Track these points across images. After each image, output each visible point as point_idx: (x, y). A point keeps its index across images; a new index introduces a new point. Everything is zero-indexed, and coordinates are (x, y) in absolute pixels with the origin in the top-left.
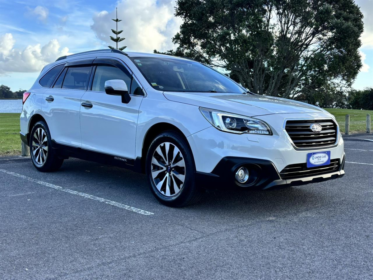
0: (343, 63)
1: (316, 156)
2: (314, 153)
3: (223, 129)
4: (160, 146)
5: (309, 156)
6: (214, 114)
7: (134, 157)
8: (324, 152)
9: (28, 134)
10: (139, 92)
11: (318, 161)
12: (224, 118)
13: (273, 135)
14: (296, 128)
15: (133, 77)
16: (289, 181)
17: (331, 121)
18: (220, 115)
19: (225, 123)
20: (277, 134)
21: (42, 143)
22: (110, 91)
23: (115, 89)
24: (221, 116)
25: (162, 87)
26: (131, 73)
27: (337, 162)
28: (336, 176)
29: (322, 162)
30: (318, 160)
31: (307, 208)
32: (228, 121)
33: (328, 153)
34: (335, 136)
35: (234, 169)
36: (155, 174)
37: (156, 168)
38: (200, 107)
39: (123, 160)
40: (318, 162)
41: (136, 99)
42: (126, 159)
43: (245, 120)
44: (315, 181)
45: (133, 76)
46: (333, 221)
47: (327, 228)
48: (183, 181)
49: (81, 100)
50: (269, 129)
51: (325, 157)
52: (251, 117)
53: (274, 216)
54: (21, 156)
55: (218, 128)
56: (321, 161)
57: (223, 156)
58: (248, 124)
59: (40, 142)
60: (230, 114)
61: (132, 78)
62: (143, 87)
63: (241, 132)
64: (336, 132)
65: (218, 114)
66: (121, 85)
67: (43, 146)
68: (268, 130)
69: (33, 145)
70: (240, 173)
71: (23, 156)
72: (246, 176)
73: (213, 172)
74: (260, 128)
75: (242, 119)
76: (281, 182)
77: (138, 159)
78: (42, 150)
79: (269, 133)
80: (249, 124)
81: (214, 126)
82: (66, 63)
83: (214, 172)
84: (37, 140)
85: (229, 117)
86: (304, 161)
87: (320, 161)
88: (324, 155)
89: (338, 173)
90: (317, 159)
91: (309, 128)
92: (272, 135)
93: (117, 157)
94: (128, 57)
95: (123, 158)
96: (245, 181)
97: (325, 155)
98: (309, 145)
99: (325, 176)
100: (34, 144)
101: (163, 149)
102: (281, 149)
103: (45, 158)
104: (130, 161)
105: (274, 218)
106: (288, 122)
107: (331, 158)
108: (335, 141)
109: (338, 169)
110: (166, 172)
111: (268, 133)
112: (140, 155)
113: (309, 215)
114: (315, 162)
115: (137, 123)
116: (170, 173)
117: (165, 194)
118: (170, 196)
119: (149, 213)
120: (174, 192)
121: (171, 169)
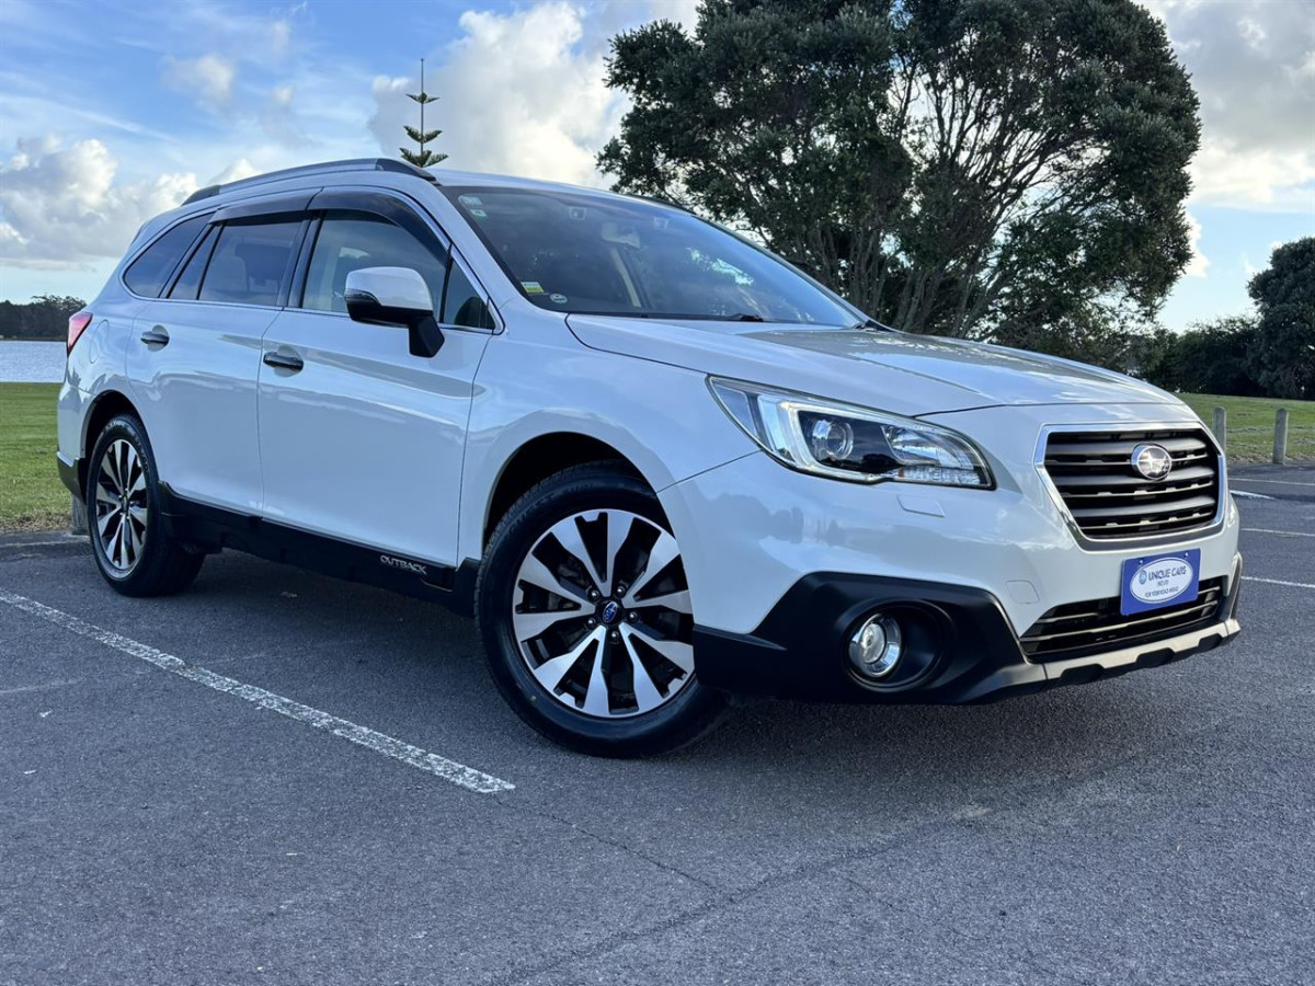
1: (1151, 568)
2: (1147, 560)
3: (803, 462)
5: (1130, 569)
6: (765, 403)
7: (451, 557)
8: (1179, 555)
9: (81, 459)
10: (476, 315)
11: (1160, 588)
12: (807, 420)
13: (999, 489)
14: (1084, 461)
15: (453, 259)
16: (1056, 670)
17: (1197, 434)
18: (792, 408)
19: (809, 439)
20: (1014, 487)
21: (129, 495)
22: (365, 310)
23: (383, 304)
24: (796, 411)
25: (560, 297)
26: (446, 245)
27: (1217, 588)
28: (1217, 641)
29: (1172, 590)
30: (1160, 584)
32: (822, 431)
33: (1193, 558)
34: (1213, 492)
35: (844, 621)
36: (529, 626)
37: (537, 599)
38: (709, 375)
39: (413, 567)
40: (1157, 593)
41: (461, 342)
42: (423, 565)
43: (888, 427)
44: (1145, 661)
45: (454, 254)
48: (690, 668)
49: (259, 343)
50: (983, 465)
51: (1181, 571)
52: (913, 417)
54: (69, 535)
55: (785, 461)
56: (1169, 587)
57: (805, 570)
58: (897, 443)
59: (120, 489)
60: (828, 403)
61: (449, 263)
62: (489, 298)
63: (871, 478)
64: (1216, 478)
65: (785, 405)
66: (407, 287)
67: (132, 506)
68: (978, 470)
69: (98, 497)
70: (868, 635)
71: (74, 533)
72: (891, 647)
73: (759, 631)
74: (945, 458)
75: (877, 426)
76: (1029, 672)
77: (467, 564)
78: (127, 521)
79: (983, 480)
80: (900, 447)
81: (767, 453)
82: (215, 209)
84: (110, 479)
85: (827, 417)
86: (1108, 590)
87: (1165, 587)
88: (1178, 564)
89: (1220, 629)
90: (1156, 581)
91: (1127, 463)
92: (993, 487)
93: (392, 555)
94: (437, 185)
95: (413, 562)
96: (887, 669)
97: (1183, 565)
98: (1129, 527)
99: (1178, 644)
100: (101, 494)
102: (1025, 545)
103: (138, 548)
104: (439, 573)
106: (1055, 439)
107: (1203, 577)
108: (1212, 511)
109: (1216, 617)
111: (974, 480)
112: (476, 553)
114: (1149, 594)
115: (465, 429)
116: (612, 627)
117: (582, 706)
118: (608, 715)
119: (494, 784)
120: (633, 703)
121: (622, 614)
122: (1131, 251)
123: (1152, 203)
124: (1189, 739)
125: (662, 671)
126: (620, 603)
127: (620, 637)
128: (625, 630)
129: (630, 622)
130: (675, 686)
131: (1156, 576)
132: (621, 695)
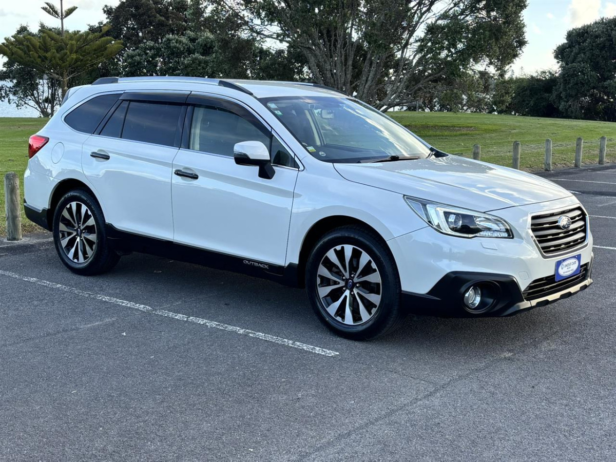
0: (497, 39)
1: (565, 263)
2: (564, 260)
3: (446, 230)
4: (335, 250)
5: (558, 264)
6: (428, 206)
7: (281, 262)
8: (574, 257)
9: (48, 209)
10: (282, 158)
11: (568, 270)
12: (447, 214)
13: (515, 238)
14: (543, 225)
15: (273, 135)
16: (534, 302)
17: (579, 208)
19: (447, 221)
20: (520, 237)
21: (82, 228)
22: (242, 160)
23: (251, 158)
24: (442, 212)
25: (323, 153)
26: (270, 129)
27: (585, 267)
28: (585, 287)
29: (572, 270)
30: (568, 269)
31: (544, 335)
32: (452, 218)
33: (578, 257)
34: (584, 231)
35: (463, 289)
36: (324, 291)
37: (326, 282)
38: (404, 195)
39: (262, 266)
40: (567, 272)
41: (282, 173)
42: (267, 265)
43: (475, 217)
44: (562, 297)
45: (273, 133)
46: (591, 355)
47: (589, 367)
48: (378, 304)
49: (172, 165)
50: (508, 228)
51: (575, 263)
52: (484, 213)
53: (510, 351)
54: (5, 240)
55: (438, 229)
56: (571, 269)
57: (449, 271)
58: (477, 221)
59: (76, 225)
60: (456, 208)
61: (271, 136)
62: (295, 154)
63: (471, 236)
64: (585, 225)
65: (438, 209)
66: (258, 150)
67: (84, 233)
68: (507, 230)
69: (60, 229)
70: (470, 294)
71: (9, 240)
72: (477, 297)
73: (430, 293)
74: (494, 227)
75: (472, 216)
76: (526, 304)
77: (291, 265)
78: (81, 240)
79: (509, 235)
80: (480, 223)
81: (432, 227)
82: (122, 92)
83: (432, 292)
84: (69, 221)
85: (454, 214)
86: (551, 272)
88: (574, 260)
89: (586, 282)
90: (567, 267)
91: (557, 224)
92: (513, 238)
93: (249, 260)
94: (255, 98)
95: (261, 264)
96: (476, 305)
98: (558, 248)
99: (572, 290)
100: (62, 227)
101: (340, 254)
102: (522, 258)
103: (90, 253)
104: (274, 268)
105: (510, 354)
106: (534, 218)
107: (581, 264)
108: (584, 238)
109: (584, 278)
110: (344, 289)
111: (506, 235)
112: (296, 261)
113: (553, 347)
114: (564, 273)
115: (290, 209)
116: (351, 291)
117: (344, 321)
118: (353, 324)
119: (332, 353)
120: (360, 319)
121: (354, 285)
122: (494, 44)
123: (506, 14)
124: (575, 324)
125: (369, 306)
126: (352, 280)
127: (354, 294)
128: (355, 291)
129: (357, 287)
130: (374, 311)
131: (566, 266)
132: (356, 316)
